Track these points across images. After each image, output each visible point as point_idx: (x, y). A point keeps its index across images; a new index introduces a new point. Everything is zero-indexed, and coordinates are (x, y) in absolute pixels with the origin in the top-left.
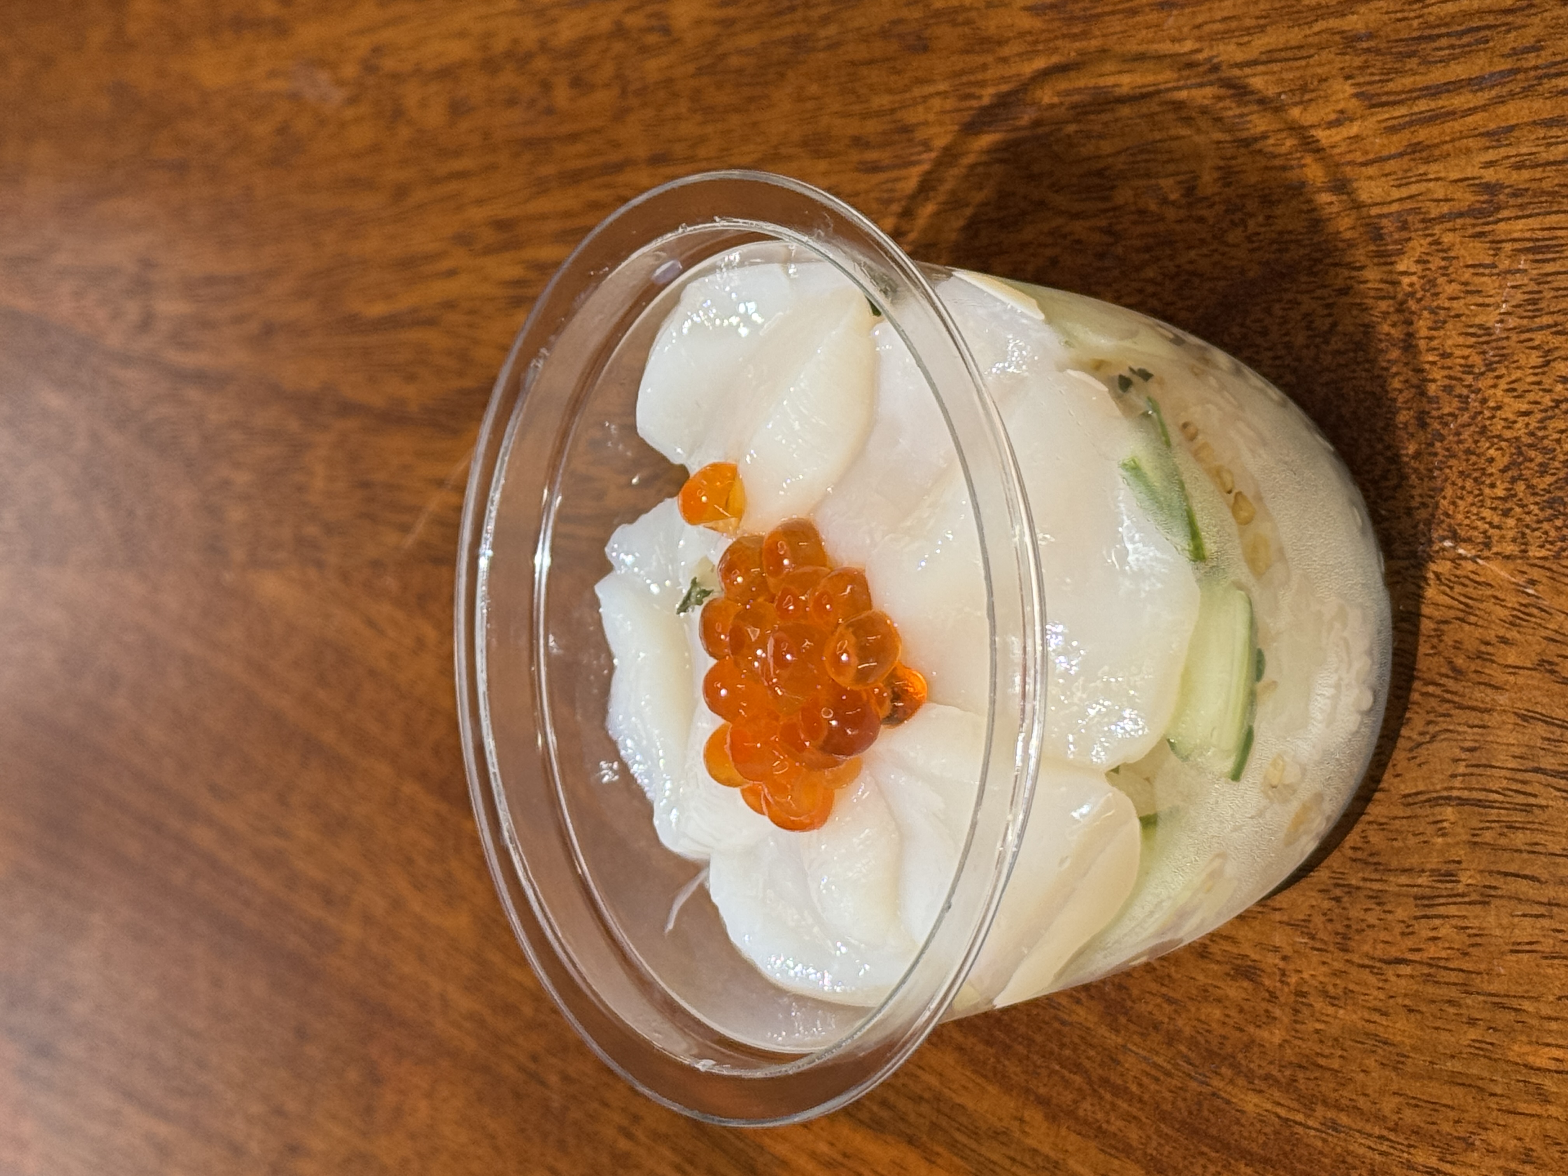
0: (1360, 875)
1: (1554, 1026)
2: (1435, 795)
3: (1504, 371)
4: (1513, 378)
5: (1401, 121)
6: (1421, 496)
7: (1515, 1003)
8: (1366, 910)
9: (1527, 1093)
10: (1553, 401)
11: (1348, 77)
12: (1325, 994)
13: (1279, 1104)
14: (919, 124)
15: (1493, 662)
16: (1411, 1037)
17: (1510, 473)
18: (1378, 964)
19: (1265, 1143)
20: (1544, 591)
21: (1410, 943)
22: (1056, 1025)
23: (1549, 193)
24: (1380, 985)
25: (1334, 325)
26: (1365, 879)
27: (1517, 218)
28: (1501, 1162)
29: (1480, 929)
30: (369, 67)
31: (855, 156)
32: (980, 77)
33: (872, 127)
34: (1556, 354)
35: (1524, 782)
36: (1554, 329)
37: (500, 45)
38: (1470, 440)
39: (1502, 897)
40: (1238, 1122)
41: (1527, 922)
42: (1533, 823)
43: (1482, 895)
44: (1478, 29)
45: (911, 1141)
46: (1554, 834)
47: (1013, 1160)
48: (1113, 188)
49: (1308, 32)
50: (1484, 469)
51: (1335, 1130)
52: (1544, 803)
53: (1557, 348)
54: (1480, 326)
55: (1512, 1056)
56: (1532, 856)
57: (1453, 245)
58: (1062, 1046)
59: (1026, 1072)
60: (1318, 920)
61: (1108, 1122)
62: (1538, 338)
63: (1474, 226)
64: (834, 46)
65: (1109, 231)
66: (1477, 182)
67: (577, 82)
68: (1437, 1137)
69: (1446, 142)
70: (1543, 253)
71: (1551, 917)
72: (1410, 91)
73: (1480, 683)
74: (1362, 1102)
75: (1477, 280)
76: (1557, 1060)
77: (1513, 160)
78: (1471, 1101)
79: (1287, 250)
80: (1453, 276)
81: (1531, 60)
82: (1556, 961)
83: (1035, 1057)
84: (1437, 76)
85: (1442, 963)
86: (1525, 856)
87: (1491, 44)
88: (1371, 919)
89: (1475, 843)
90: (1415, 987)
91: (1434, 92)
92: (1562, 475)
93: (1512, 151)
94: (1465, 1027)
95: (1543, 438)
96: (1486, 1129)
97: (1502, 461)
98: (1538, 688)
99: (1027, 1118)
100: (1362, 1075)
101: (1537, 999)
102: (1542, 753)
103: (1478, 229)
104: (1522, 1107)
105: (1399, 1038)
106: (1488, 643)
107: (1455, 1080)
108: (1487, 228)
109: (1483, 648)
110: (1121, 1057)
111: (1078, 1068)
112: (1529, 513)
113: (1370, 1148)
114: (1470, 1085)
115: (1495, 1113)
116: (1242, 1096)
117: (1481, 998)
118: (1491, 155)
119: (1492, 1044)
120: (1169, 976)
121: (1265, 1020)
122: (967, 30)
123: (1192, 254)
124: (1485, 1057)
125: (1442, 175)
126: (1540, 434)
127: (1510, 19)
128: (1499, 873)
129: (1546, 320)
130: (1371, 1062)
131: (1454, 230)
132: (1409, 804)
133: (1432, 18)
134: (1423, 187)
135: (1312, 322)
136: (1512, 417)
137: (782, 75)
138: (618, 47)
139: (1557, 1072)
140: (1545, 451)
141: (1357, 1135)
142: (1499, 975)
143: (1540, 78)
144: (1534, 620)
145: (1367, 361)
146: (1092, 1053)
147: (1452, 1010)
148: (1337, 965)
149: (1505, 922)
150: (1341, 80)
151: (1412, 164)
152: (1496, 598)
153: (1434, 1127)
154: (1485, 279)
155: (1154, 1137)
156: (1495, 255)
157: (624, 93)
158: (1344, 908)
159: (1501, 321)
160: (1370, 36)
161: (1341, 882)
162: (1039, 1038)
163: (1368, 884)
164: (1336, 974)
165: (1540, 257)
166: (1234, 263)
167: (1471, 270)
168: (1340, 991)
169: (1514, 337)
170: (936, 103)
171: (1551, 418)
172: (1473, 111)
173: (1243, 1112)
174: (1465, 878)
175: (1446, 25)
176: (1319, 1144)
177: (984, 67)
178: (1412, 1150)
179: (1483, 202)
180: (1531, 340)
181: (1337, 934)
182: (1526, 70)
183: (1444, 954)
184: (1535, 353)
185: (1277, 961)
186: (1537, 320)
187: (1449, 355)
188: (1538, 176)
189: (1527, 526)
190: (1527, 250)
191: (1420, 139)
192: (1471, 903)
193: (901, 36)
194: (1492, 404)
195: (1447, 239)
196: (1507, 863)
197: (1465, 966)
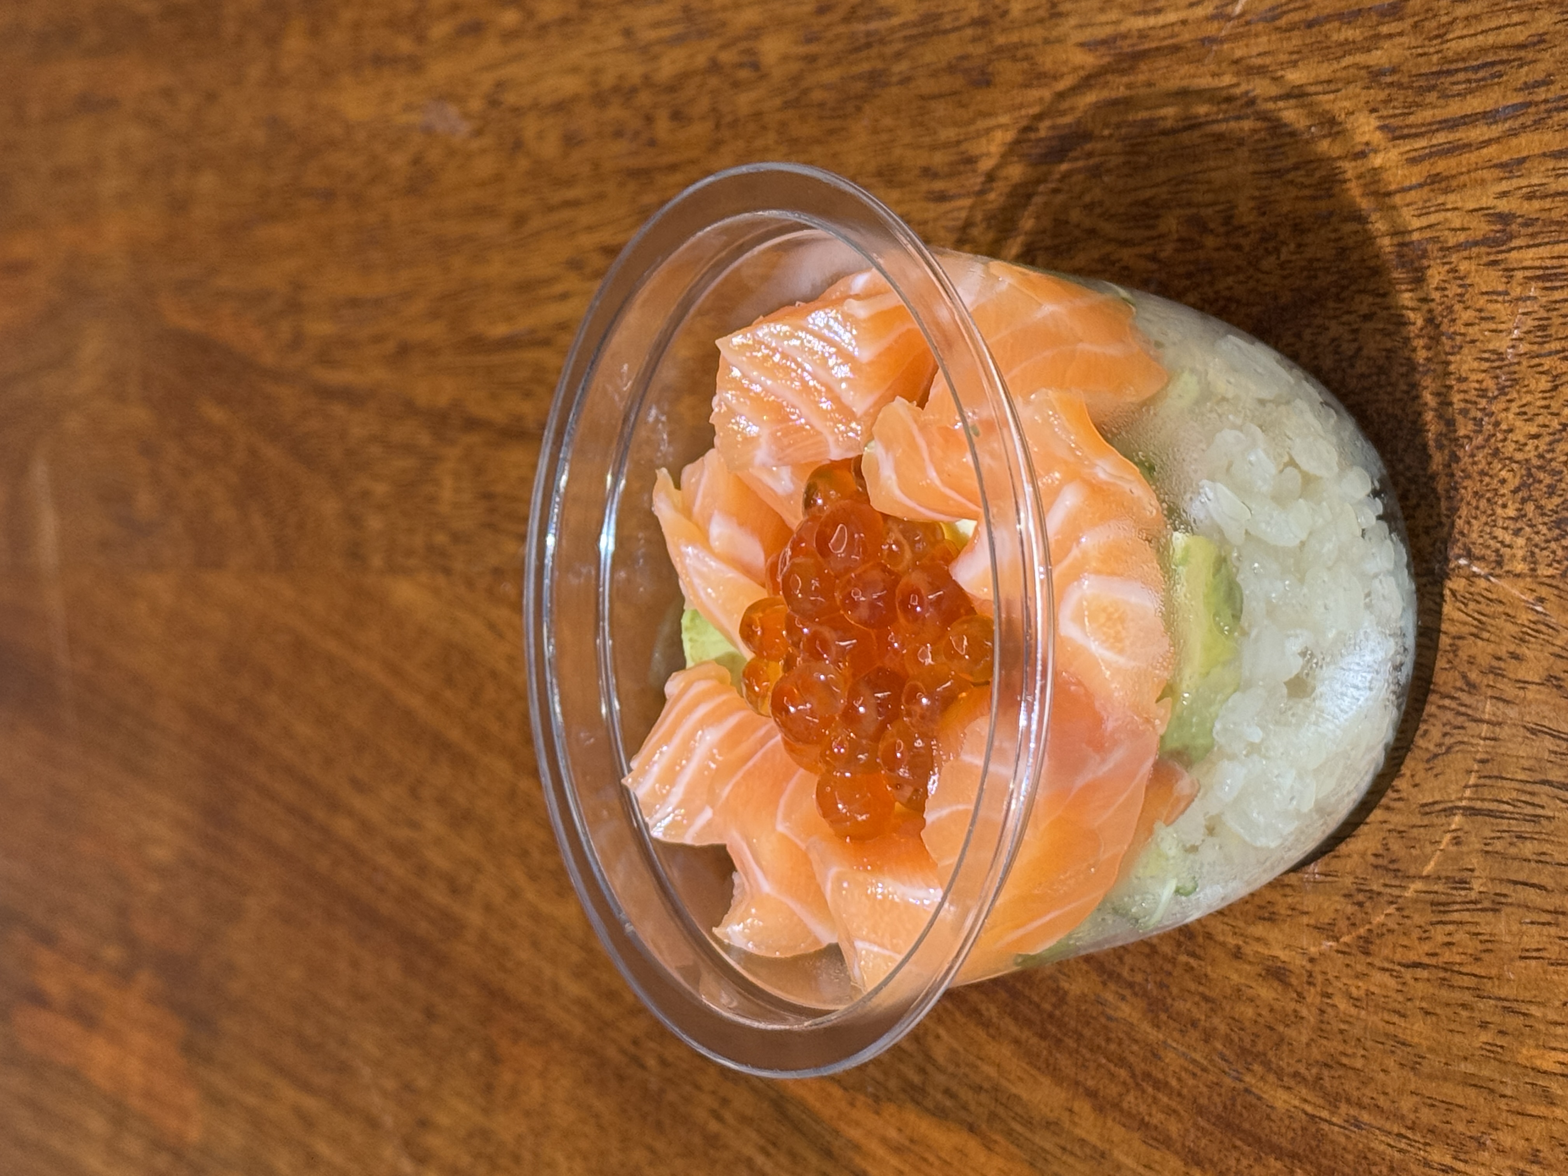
0: (1381, 881)
1: (1559, 1030)
2: (1449, 805)
3: (1515, 395)
4: (1524, 401)
5: (1421, 153)
6: (1439, 515)
7: (1523, 1008)
8: (1387, 915)
9: (1534, 1095)
10: (1560, 424)
11: (1373, 111)
12: (1350, 996)
13: (1305, 1100)
14: (980, 156)
15: (1504, 676)
16: (1426, 1038)
17: (1521, 494)
18: (1397, 968)
19: (1293, 1138)
20: (1552, 609)
21: (1427, 947)
22: (1103, 1020)
23: (1558, 223)
24: (1399, 988)
25: (1359, 349)
26: (1385, 885)
27: (1529, 246)
28: (1511, 1162)
29: (1491, 935)
30: (492, 102)
31: (925, 186)
33: (939, 159)
34: (1564, 379)
35: (1532, 794)
36: (1562, 355)
37: (608, 80)
38: (1484, 462)
40: (1268, 1117)
41: (1534, 929)
42: (1540, 833)
43: (1493, 902)
44: (1493, 64)
45: (972, 1129)
46: (1560, 844)
47: (1064, 1149)
48: (1157, 217)
49: (1336, 66)
50: (1496, 490)
51: (1358, 1127)
52: (1551, 814)
53: (1564, 373)
54: (1493, 352)
55: (1521, 1060)
56: (1540, 865)
57: (1469, 273)
58: (1108, 1040)
59: (1075, 1065)
60: (1342, 924)
61: (1150, 1115)
62: (1547, 363)
63: (1488, 254)
64: (906, 80)
65: (1153, 259)
66: (1491, 211)
67: (677, 116)
68: (1450, 1136)
69: (1462, 173)
70: (1552, 281)
71: (1557, 925)
72: (1431, 124)
73: (1491, 697)
74: (1382, 1101)
75: (1491, 307)
76: (1562, 1063)
77: (1524, 190)
78: (1482, 1101)
79: (1315, 277)
80: (1469, 303)
81: (1542, 94)
82: (1562, 968)
83: (1084, 1051)
84: (1456, 109)
85: (1456, 968)
86: (1533, 865)
87: (1505, 78)
88: (1391, 923)
89: (1487, 852)
90: (1431, 990)
91: (1451, 124)
93: (1524, 182)
94: (1477, 1030)
95: (1551, 460)
96: (1496, 1129)
97: (1514, 483)
98: (1546, 703)
99: (1076, 1109)
100: (1382, 1074)
101: (1543, 1004)
102: (1549, 765)
103: (1492, 258)
104: (1530, 1108)
105: (1416, 1039)
106: (1499, 659)
107: (1469, 1082)
108: (1500, 257)
109: (1495, 663)
110: (1162, 1053)
112: (1537, 533)
113: (1389, 1144)
114: (1482, 1087)
115: (1505, 1114)
116: (1272, 1092)
117: (1492, 1002)
118: (1505, 186)
119: (1502, 1047)
120: (1206, 975)
121: (1293, 1018)
122: (1026, 65)
123: (1230, 280)
124: (1494, 1058)
125: (1459, 205)
126: (1549, 456)
127: (1523, 53)
128: (1509, 881)
129: (1555, 346)
130: (1390, 1063)
131: (1470, 258)
132: (1425, 813)
133: (1451, 53)
134: (1440, 216)
135: (1339, 346)
136: (1522, 440)
137: (859, 109)
138: (714, 82)
139: (1562, 1075)
140: (1554, 473)
141: (1377, 1132)
142: (1509, 980)
143: (1550, 111)
144: (1542, 636)
145: (1391, 385)
146: (1135, 1048)
147: (1464, 1013)
148: (1359, 968)
150: (1366, 113)
151: (1431, 194)
152: (1508, 615)
153: (1446, 1126)
154: (1499, 306)
155: (1192, 1130)
156: (1508, 282)
157: (718, 126)
158: (1366, 913)
159: (1513, 347)
160: (1394, 70)
161: (1363, 887)
162: (1087, 1032)
163: (1388, 890)
164: (1359, 976)
165: (1548, 284)
166: (1268, 289)
167: (1486, 297)
168: (1362, 994)
169: (1525, 363)
170: (999, 135)
171: (1559, 441)
172: (1488, 143)
173: (1272, 1107)
174: (1476, 885)
175: (1463, 59)
176: (1342, 1140)
178: (1428, 1148)
179: (1497, 232)
180: (1540, 365)
181: (1360, 937)
182: (1537, 104)
183: (1458, 959)
184: (1544, 378)
185: (1304, 963)
186: (1547, 346)
187: (1466, 379)
188: (1547, 206)
189: (1536, 546)
190: (1538, 278)
191: (1438, 170)
192: (1483, 910)
193: (966, 71)
194: (1504, 427)
195: (1463, 267)
196: (1517, 871)
197: (1477, 971)
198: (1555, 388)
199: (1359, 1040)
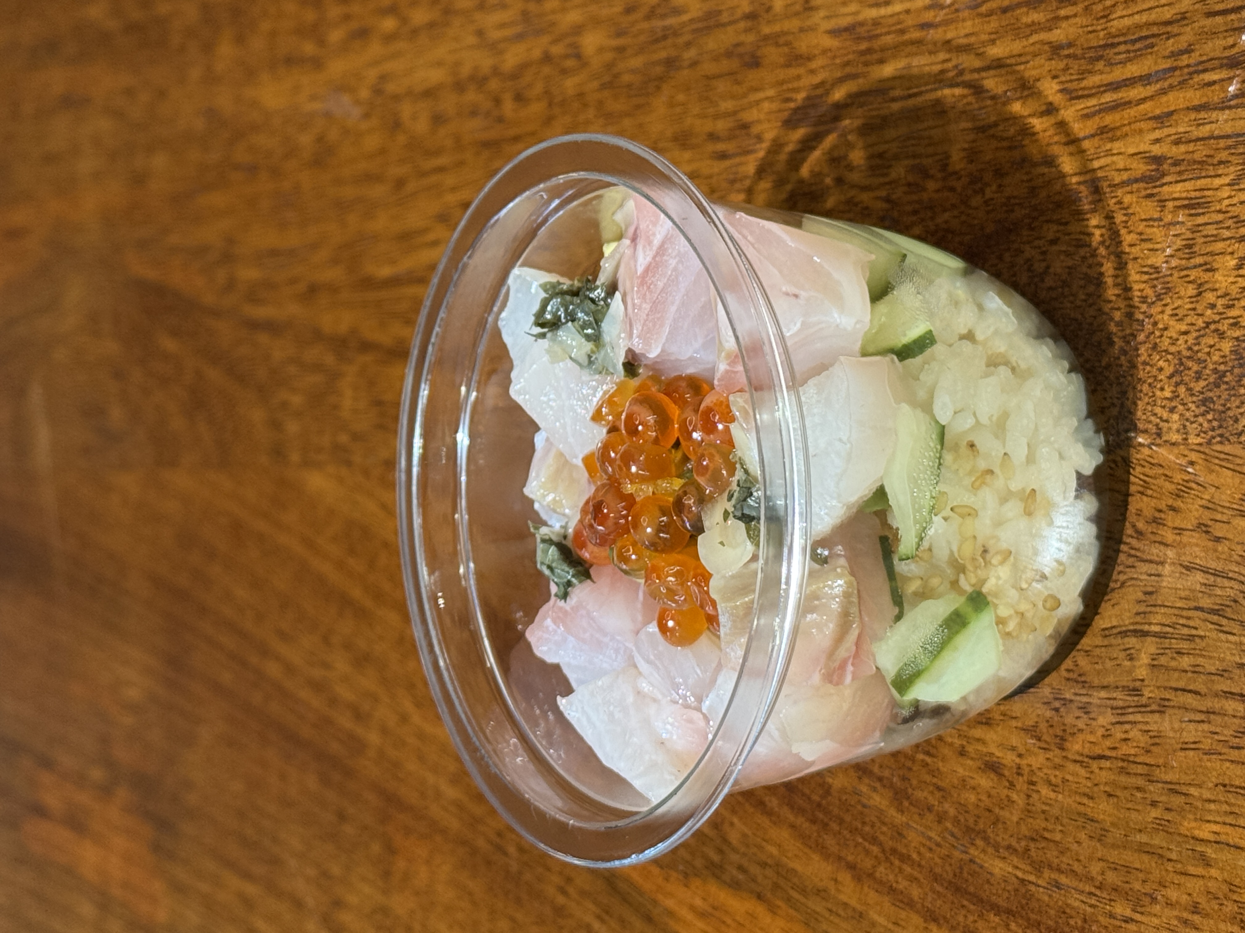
0: (1073, 691)
1: (1212, 806)
2: (1124, 629)
3: (1169, 300)
4: (1176, 305)
5: (1093, 109)
6: (1111, 398)
7: (1184, 789)
8: (1077, 718)
9: (1194, 858)
10: (1204, 322)
11: (1055, 77)
12: (1050, 783)
13: (1017, 868)
14: (752, 123)
15: (1164, 525)
16: (1109, 815)
17: (1174, 379)
18: (1086, 760)
19: (1008, 898)
20: (1200, 470)
21: (1108, 743)
22: (859, 807)
23: (1199, 163)
24: (1088, 776)
25: (1048, 267)
26: (1076, 694)
27: (1177, 182)
28: (1176, 913)
29: (1158, 731)
30: (378, 91)
31: (712, 147)
32: (795, 85)
33: (721, 126)
34: (1207, 286)
35: (1188, 618)
36: (1204, 267)
37: (466, 71)
38: (1146, 354)
39: (1173, 707)
40: (988, 882)
41: (1192, 726)
42: (1195, 649)
43: (1159, 705)
44: (1146, 37)
45: (760, 897)
46: (1211, 658)
47: (830, 911)
48: (890, 166)
49: (1025, 43)
50: (1155, 377)
51: (1058, 888)
52: (1202, 633)
53: (1206, 282)
54: (1151, 266)
55: (1183, 831)
56: (1195, 675)
57: (1131, 204)
58: (864, 823)
59: (838, 844)
60: (1043, 726)
61: (897, 882)
62: (1193, 274)
63: (1146, 189)
64: (694, 64)
65: (887, 200)
66: (1147, 155)
67: (519, 98)
68: (1130, 893)
69: (1125, 125)
70: (1195, 208)
71: (1209, 722)
72: (1099, 87)
73: (1155, 542)
74: (1076, 867)
75: (1149, 231)
76: (1216, 833)
77: (1173, 137)
78: (1154, 865)
79: (1012, 211)
80: (1132, 228)
81: (1185, 60)
82: (1214, 757)
83: (845, 832)
84: (1118, 74)
85: (1131, 759)
86: (1190, 675)
87: (1156, 49)
88: (1081, 724)
89: (1153, 666)
90: (1112, 777)
91: (1115, 86)
92: (1211, 380)
93: (1172, 130)
94: (1149, 807)
95: (1198, 352)
96: (1165, 887)
97: (1169, 370)
98: (1197, 545)
99: (839, 879)
100: (1076, 845)
101: (1200, 786)
102: (1200, 595)
103: (1149, 192)
104: (1192, 870)
105: (1102, 817)
106: (1160, 511)
107: (1144, 849)
108: (1155, 191)
109: (1157, 515)
110: (905, 833)
111: (874, 840)
112: (1188, 410)
113: (1083, 902)
114: (1153, 853)
115: (1171, 875)
116: (991, 862)
117: (1160, 785)
118: (1157, 134)
119: (1168, 821)
120: (938, 769)
121: (1006, 803)
122: (786, 50)
123: (947, 215)
124: (1163, 830)
125: (1123, 150)
126: (1196, 348)
127: (1169, 29)
128: (1171, 688)
129: (1199, 260)
130: (1082, 836)
131: (1132, 192)
132: (1106, 636)
133: (1113, 30)
134: (1108, 160)
135: (1032, 265)
136: (1175, 336)
137: (658, 88)
138: (547, 70)
139: (1216, 842)
140: (1200, 361)
141: (1073, 891)
142: (1173, 767)
143: (1190, 74)
144: (1193, 492)
145: (1073, 295)
146: (884, 829)
147: (1139, 795)
148: (1057, 760)
149: (1176, 725)
150: (1050, 80)
151: (1101, 143)
152: (1166, 476)
153: (1127, 886)
154: (1155, 230)
155: (930, 894)
156: (1162, 211)
157: (550, 105)
158: (1061, 717)
159: (1167, 262)
160: (1070, 45)
161: (1059, 696)
162: (848, 818)
163: (1078, 698)
164: (1057, 767)
165: (1193, 212)
166: (976, 222)
167: (1145, 223)
168: (1059, 781)
169: (1176, 275)
170: (766, 105)
171: (1203, 336)
172: (1144, 100)
173: (991, 874)
174: (1147, 693)
175: (1123, 35)
176: (1046, 898)
177: (799, 77)
178: (1113, 903)
179: (1152, 171)
180: (1187, 276)
181: (1056, 736)
182: (1181, 68)
183: (1132, 751)
184: (1191, 286)
185: (1014, 758)
186: (1192, 261)
187: (1130, 289)
188: (1191, 149)
189: (1187, 420)
190: (1185, 207)
191: (1106, 123)
192: (1152, 712)
193: (741, 56)
194: (1161, 326)
195: (1127, 199)
196: (1177, 680)
197: (1148, 761)
198: (1200, 294)
199: (1057, 818)
